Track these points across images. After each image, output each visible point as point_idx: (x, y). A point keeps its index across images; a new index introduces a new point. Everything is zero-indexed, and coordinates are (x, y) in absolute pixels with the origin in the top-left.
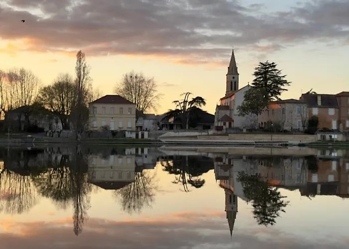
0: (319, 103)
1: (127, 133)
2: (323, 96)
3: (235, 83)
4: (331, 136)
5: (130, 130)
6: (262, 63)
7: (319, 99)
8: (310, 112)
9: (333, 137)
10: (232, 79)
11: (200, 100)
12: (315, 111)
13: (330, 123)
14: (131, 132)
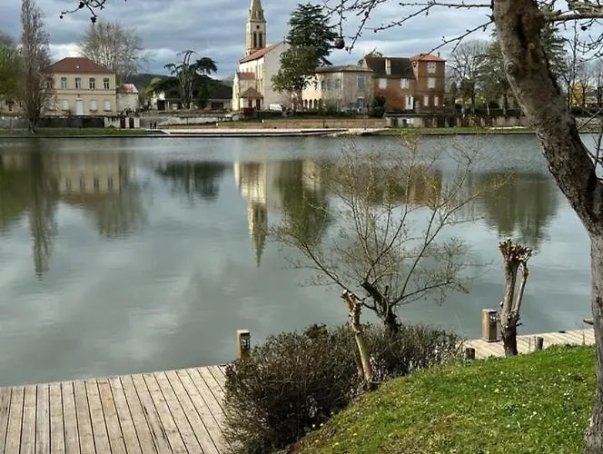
0: (388, 71)
1: (106, 119)
2: (393, 61)
3: (260, 35)
4: (405, 121)
5: (109, 114)
6: (301, 5)
7: (388, 64)
8: (377, 85)
9: (408, 122)
10: (256, 29)
11: (207, 64)
12: (383, 84)
13: (402, 101)
14: (113, 118)
